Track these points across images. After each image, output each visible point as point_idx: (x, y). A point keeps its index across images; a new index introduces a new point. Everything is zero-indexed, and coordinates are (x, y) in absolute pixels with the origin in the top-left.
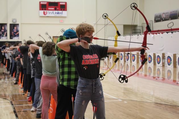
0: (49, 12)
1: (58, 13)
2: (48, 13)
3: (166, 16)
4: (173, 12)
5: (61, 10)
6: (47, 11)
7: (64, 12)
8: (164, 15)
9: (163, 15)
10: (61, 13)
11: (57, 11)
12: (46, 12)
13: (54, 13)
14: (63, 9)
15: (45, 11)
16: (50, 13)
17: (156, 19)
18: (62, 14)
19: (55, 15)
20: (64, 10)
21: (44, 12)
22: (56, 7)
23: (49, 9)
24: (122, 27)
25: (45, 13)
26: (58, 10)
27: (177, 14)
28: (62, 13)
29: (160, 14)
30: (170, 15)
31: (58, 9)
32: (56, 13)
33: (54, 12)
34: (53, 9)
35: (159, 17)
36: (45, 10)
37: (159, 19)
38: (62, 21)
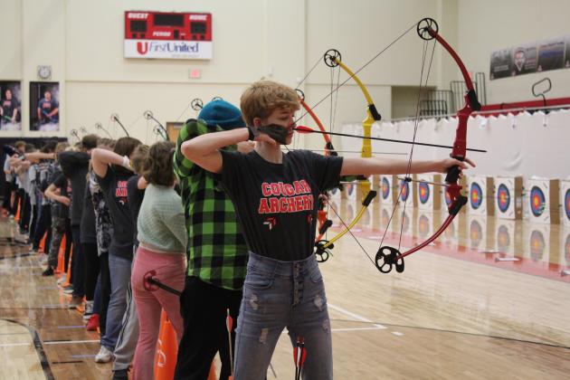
0: (154, 45)
1: (184, 48)
2: (153, 49)
3: (526, 60)
4: (550, 45)
5: (194, 38)
6: (149, 42)
7: (202, 44)
8: (521, 55)
9: (518, 55)
10: (192, 48)
11: (179, 43)
12: (146, 44)
13: (172, 47)
14: (198, 36)
15: (143, 42)
16: (157, 47)
17: (497, 69)
18: (197, 50)
19: (175, 53)
20: (203, 39)
21: (139, 46)
22: (176, 28)
23: (155, 34)
24: (388, 92)
25: (144, 50)
26: (183, 38)
27: (562, 53)
28: (195, 49)
29: (507, 53)
30: (540, 57)
31: (183, 34)
32: (179, 49)
33: (172, 43)
34: (168, 34)
35: (505, 63)
36: (143, 37)
37: (506, 68)
38: (195, 73)
